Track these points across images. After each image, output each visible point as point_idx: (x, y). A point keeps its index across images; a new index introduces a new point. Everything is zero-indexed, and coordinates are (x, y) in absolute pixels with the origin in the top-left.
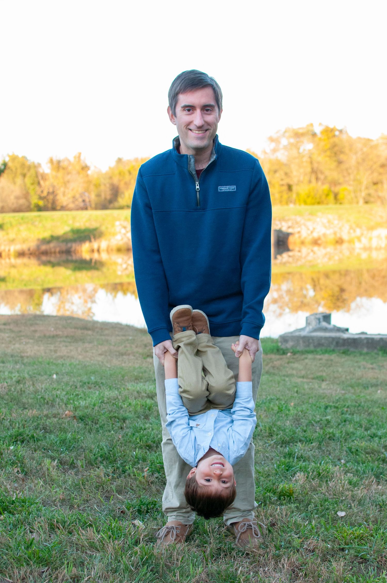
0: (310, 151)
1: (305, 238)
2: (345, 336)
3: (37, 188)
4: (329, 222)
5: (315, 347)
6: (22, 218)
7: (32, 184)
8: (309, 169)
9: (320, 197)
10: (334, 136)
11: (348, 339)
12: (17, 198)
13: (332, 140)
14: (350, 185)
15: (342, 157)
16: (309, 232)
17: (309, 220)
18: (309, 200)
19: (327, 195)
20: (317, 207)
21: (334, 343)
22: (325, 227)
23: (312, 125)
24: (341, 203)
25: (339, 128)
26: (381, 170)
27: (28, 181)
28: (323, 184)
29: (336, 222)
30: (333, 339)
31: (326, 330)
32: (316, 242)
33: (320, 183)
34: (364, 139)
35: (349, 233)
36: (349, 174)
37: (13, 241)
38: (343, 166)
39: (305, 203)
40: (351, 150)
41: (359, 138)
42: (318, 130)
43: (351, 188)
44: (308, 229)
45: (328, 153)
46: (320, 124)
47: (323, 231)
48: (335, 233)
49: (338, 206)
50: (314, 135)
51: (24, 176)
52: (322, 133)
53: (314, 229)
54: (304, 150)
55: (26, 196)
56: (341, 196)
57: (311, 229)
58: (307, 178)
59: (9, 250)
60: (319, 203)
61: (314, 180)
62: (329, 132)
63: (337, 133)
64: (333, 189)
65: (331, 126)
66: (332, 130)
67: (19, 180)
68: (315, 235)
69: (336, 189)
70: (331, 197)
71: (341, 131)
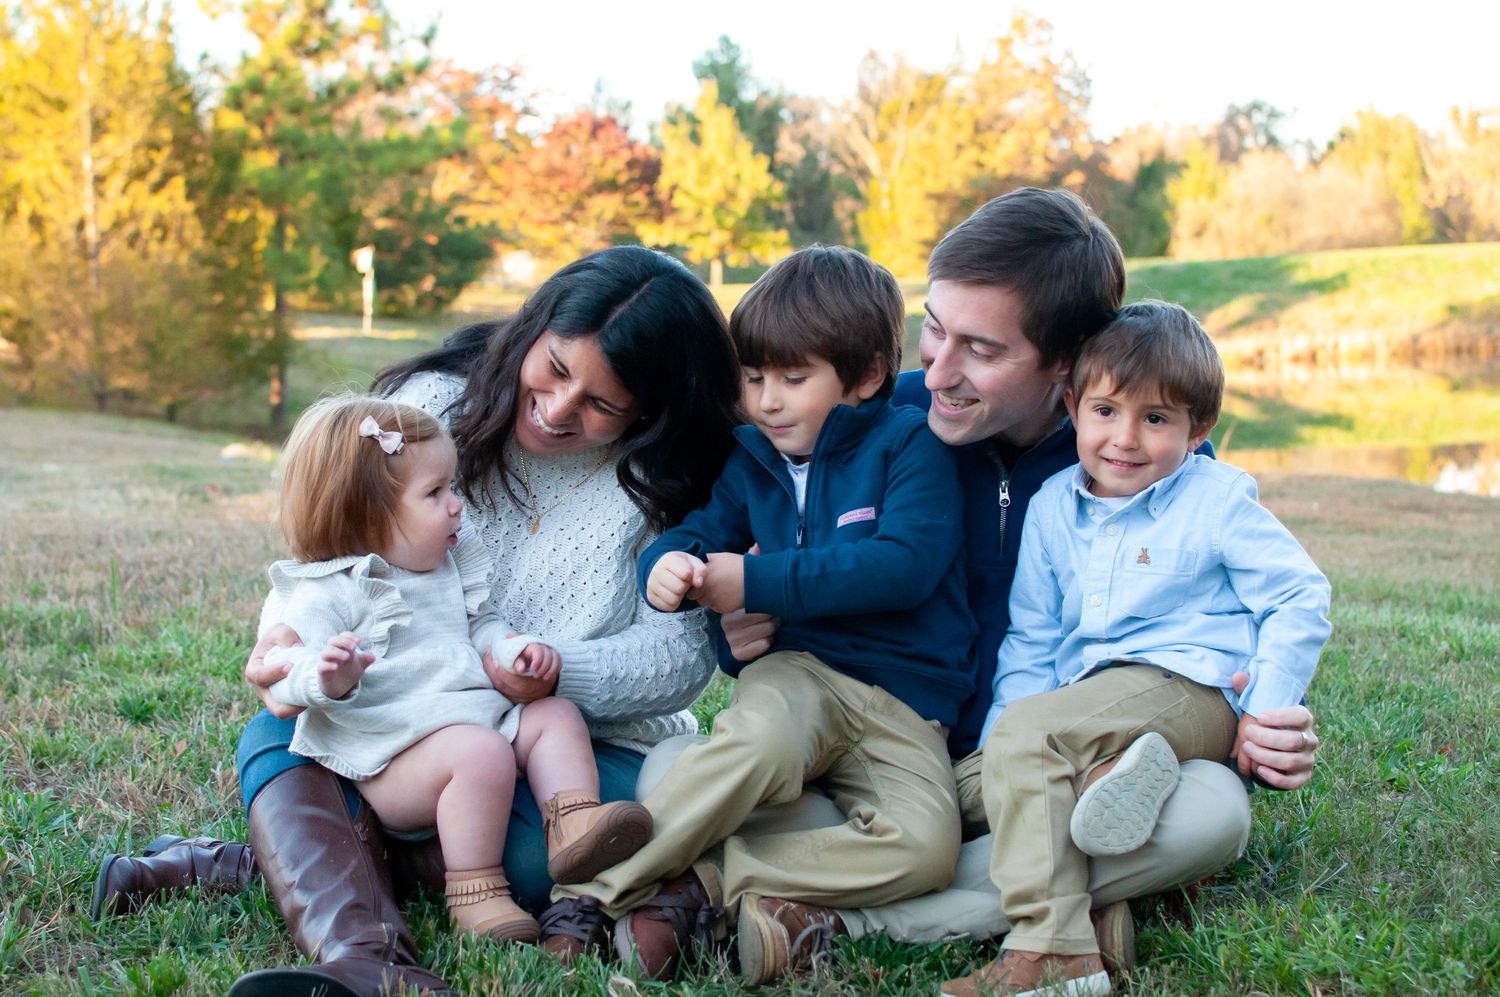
3: (1419, 187)
6: (1373, 263)
7: (1406, 176)
12: (1365, 212)
27: (1394, 169)
37: (1346, 322)
51: (1385, 156)
55: (1391, 206)
59: (1336, 346)
67: (1372, 168)
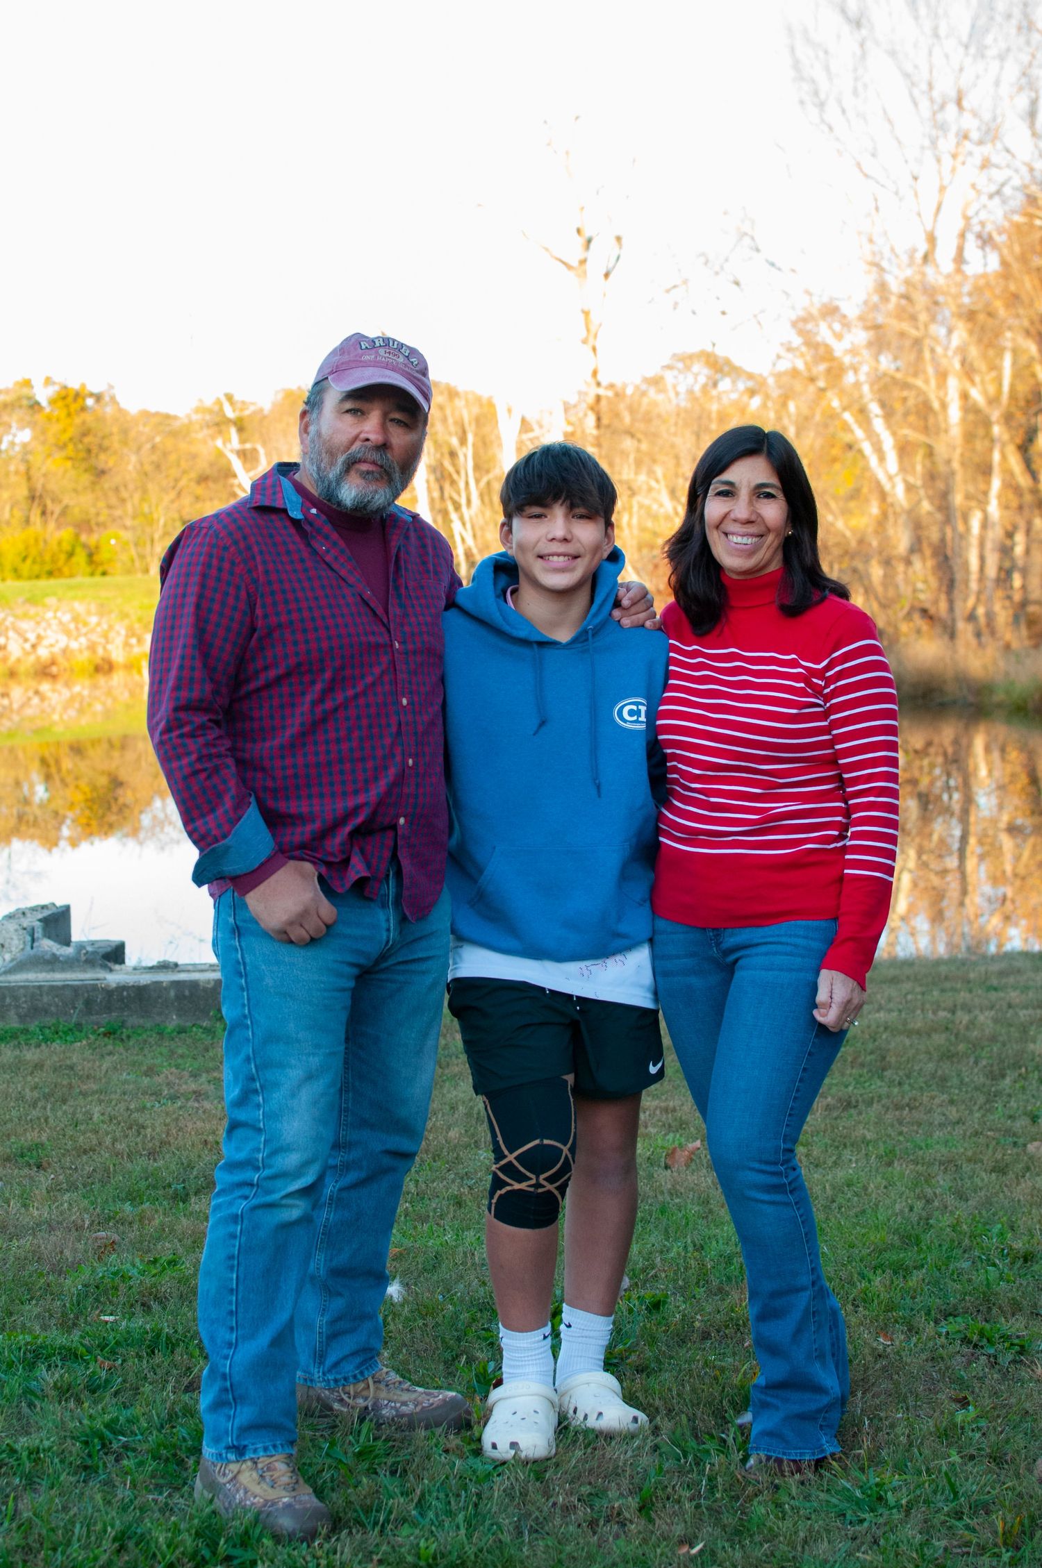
0: (25, 445)
1: (19, 660)
2: (114, 977)
4: (76, 619)
5: (22, 1018)
8: (23, 492)
9: (54, 560)
10: (84, 409)
11: (122, 988)
13: (78, 420)
14: (125, 528)
15: (104, 460)
16: (28, 646)
17: (26, 616)
18: (25, 568)
19: (71, 554)
20: (43, 583)
21: (80, 1005)
22: (68, 633)
23: (27, 383)
24: (104, 574)
25: (96, 389)
26: (199, 490)
28: (59, 526)
29: (94, 620)
30: (76, 990)
31: (52, 962)
32: (45, 671)
33: (52, 525)
34: (157, 414)
35: (127, 644)
36: (123, 501)
38: (107, 483)
39: (17, 573)
40: (125, 442)
41: (146, 414)
42: (43, 395)
43: (127, 535)
44: (26, 640)
45: (70, 450)
46: (48, 381)
47: (63, 641)
48: (92, 647)
49: (98, 579)
50: (35, 406)
52: (52, 402)
53: (39, 637)
54: (12, 444)
56: (104, 555)
57: (32, 637)
58: (18, 514)
60: (50, 574)
61: (35, 516)
62: (71, 399)
63: (90, 402)
64: (84, 538)
65: (74, 385)
66: (77, 396)
68: (43, 653)
69: (92, 540)
70: (80, 557)
71: (98, 398)
